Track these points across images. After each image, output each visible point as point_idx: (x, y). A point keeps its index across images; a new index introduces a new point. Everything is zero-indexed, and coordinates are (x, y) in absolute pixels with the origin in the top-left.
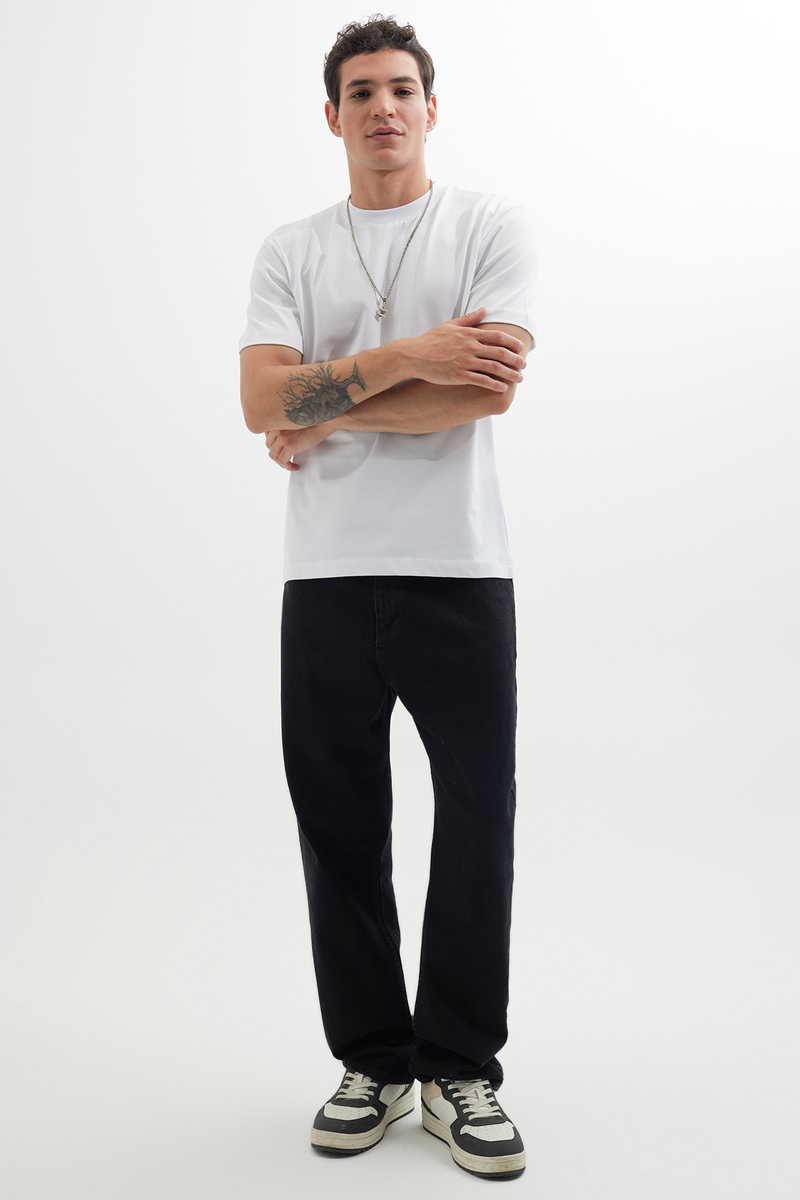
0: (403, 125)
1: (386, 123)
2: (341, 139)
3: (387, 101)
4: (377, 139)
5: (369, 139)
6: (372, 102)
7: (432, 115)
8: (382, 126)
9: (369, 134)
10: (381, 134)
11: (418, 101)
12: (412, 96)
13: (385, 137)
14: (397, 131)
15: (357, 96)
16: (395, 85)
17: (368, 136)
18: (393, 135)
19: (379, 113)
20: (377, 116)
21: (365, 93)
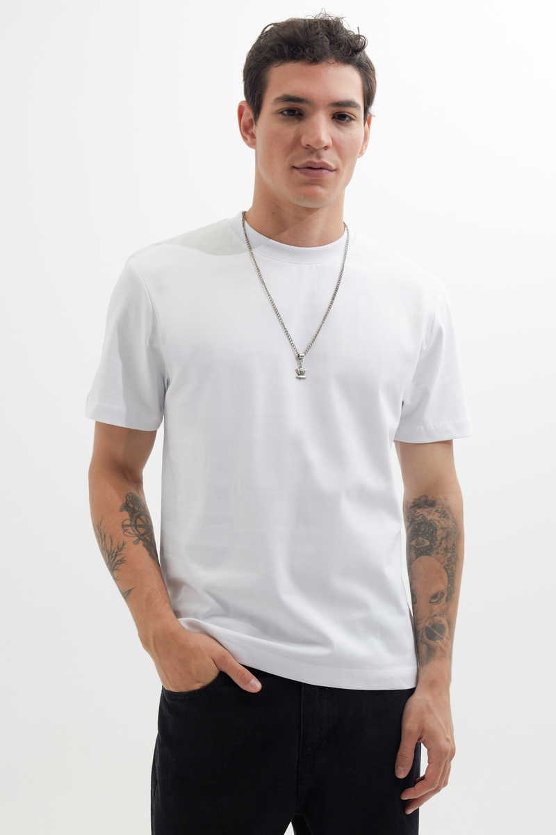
0: (336, 158)
1: (319, 157)
2: (253, 151)
3: (323, 129)
4: (306, 174)
5: (296, 172)
6: (303, 126)
7: (366, 138)
8: (315, 160)
9: (297, 164)
10: (311, 168)
11: (357, 128)
12: (353, 122)
13: (315, 172)
14: (331, 166)
15: (285, 113)
16: (336, 109)
17: (294, 167)
18: (324, 171)
19: (311, 142)
20: (309, 145)
21: (297, 112)
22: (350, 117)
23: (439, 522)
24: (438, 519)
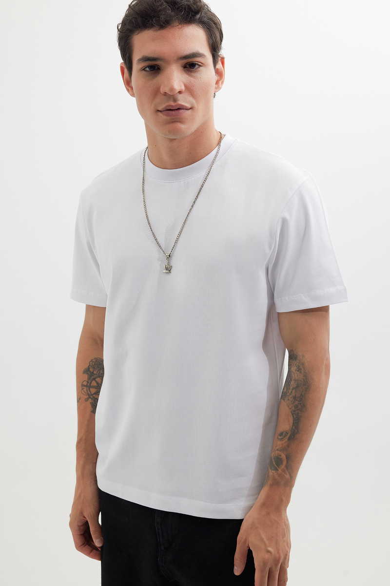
0: (191, 99)
1: (175, 100)
3: (176, 78)
4: (167, 115)
5: (160, 114)
6: (160, 78)
8: (172, 103)
9: (160, 109)
10: (171, 110)
11: (207, 73)
12: (201, 68)
13: (173, 112)
14: (186, 106)
15: (147, 69)
16: (185, 61)
17: (158, 111)
18: (181, 111)
19: (167, 90)
20: (165, 93)
21: (156, 68)
22: (198, 65)
23: (294, 373)
24: (294, 371)
